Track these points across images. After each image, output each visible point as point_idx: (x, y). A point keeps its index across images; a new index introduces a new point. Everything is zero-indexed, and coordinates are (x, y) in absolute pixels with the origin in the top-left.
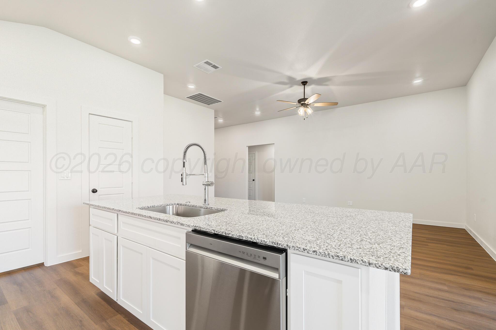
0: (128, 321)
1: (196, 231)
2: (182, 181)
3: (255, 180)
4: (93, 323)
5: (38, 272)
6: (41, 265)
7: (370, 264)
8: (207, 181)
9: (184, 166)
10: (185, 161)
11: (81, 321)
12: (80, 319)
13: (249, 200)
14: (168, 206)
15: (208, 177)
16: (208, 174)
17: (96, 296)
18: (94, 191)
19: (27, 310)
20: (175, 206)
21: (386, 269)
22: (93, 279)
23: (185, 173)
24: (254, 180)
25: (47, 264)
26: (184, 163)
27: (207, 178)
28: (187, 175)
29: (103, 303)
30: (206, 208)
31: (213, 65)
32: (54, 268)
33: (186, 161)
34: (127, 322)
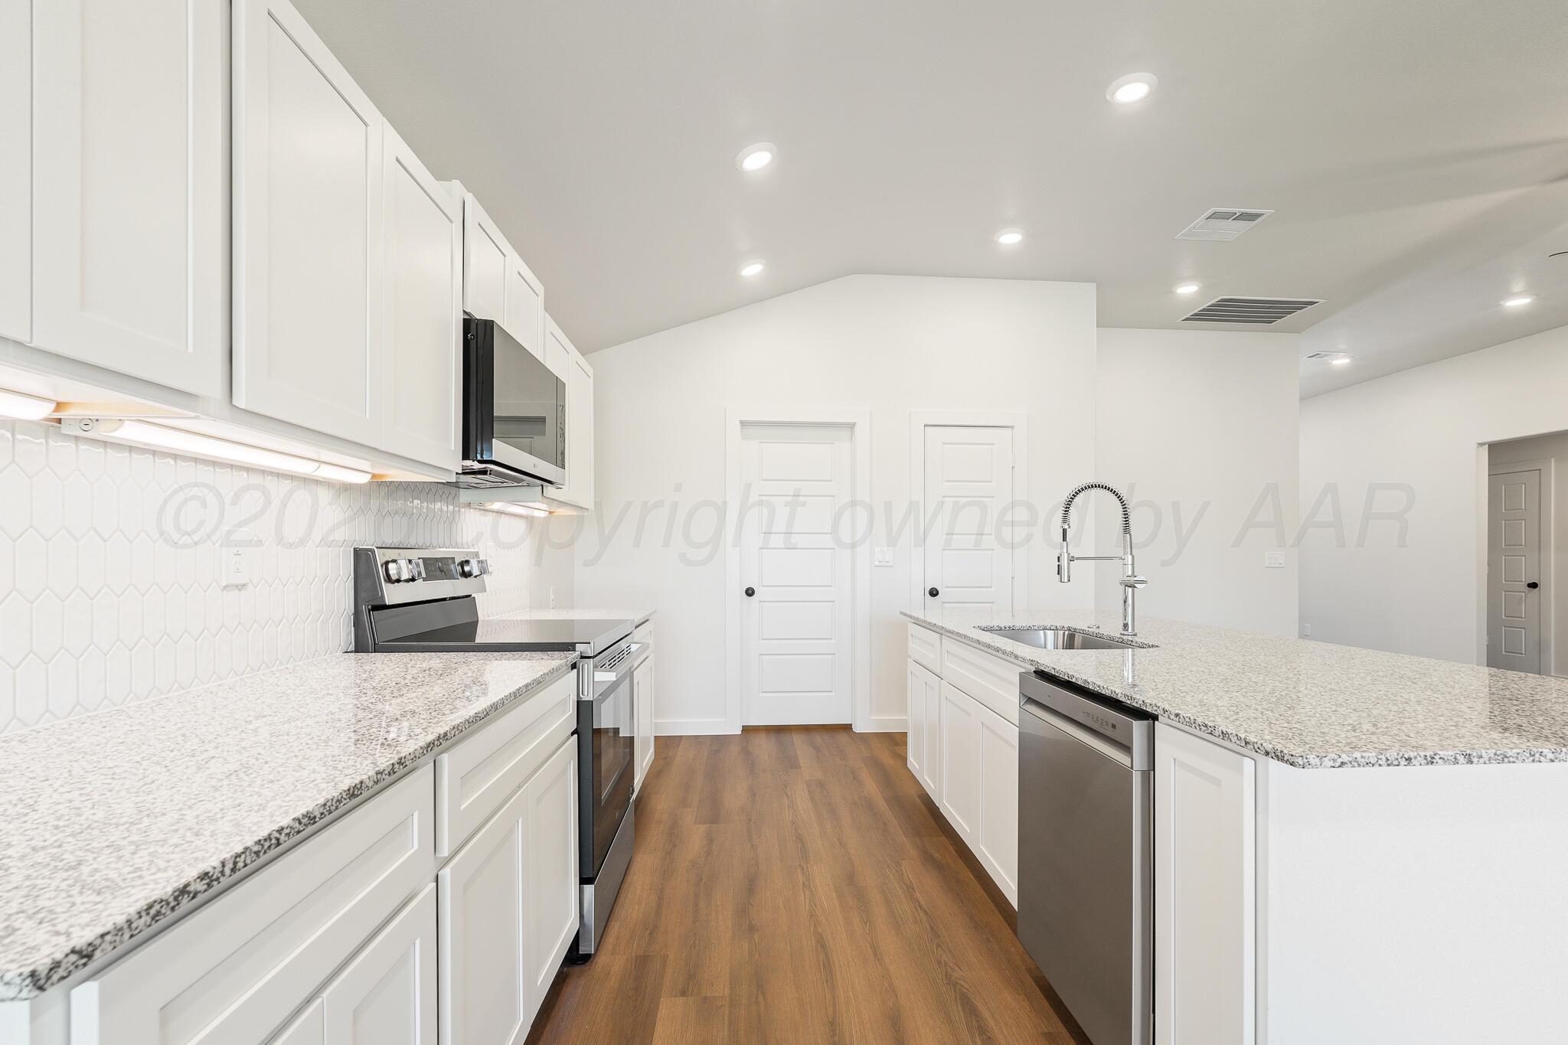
0: (956, 851)
1: (1042, 675)
2: (1058, 574)
3: (1542, 586)
4: (902, 833)
5: (842, 738)
6: (847, 728)
7: (1246, 743)
8: (1130, 573)
9: (1064, 539)
10: (1066, 527)
11: (885, 824)
12: (886, 821)
13: (1494, 670)
14: (1042, 632)
15: (1133, 564)
16: (1133, 557)
17: (918, 800)
18: (934, 593)
19: (821, 785)
20: (1061, 633)
21: (1267, 753)
22: (913, 763)
23: (1066, 555)
24: (1533, 586)
25: (857, 729)
26: (1065, 531)
27: (1130, 567)
28: (1072, 559)
29: (925, 811)
30: (1121, 642)
31: (1237, 215)
32: (864, 737)
33: (1070, 527)
34: (954, 852)
